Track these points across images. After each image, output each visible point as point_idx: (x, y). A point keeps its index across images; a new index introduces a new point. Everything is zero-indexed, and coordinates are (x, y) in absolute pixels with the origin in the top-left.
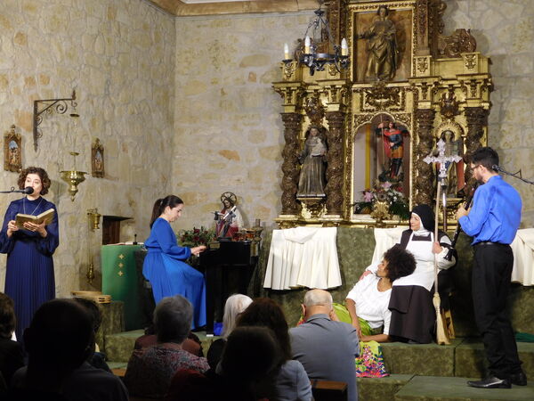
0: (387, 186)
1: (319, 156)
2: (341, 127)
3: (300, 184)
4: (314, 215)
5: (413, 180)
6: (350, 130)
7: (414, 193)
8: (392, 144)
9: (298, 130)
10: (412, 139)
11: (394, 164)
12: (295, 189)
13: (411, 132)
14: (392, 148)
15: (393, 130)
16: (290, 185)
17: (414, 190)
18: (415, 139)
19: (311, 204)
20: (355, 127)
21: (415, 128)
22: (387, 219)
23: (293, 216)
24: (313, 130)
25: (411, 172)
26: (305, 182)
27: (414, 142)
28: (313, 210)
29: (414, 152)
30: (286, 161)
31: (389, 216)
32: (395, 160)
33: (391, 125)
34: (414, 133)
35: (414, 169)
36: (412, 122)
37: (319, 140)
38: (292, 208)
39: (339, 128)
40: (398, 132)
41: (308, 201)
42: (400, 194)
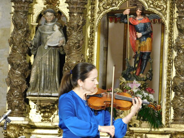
0: (135, 85)
1: (57, 47)
2: (83, 13)
3: (32, 80)
4: (46, 118)
5: (168, 80)
6: (92, 16)
7: (168, 96)
8: (139, 35)
9: (28, 13)
10: (168, 31)
11: (141, 59)
12: (25, 86)
13: (167, 23)
14: (139, 39)
15: (141, 18)
16: (18, 81)
17: (169, 92)
18: (171, 31)
19: (43, 104)
20: (99, 13)
21: (172, 19)
22: (135, 126)
23: (22, 119)
24: (49, 14)
25: (165, 71)
26: (37, 77)
27: (170, 35)
28: (44, 112)
29: (170, 48)
30: (14, 50)
31: (137, 122)
32: (142, 54)
33: (139, 12)
34: (171, 24)
35: (170, 68)
36: (168, 11)
37: (57, 28)
38: (20, 109)
39: (81, 14)
40: (146, 21)
41: (40, 101)
42: (151, 96)
